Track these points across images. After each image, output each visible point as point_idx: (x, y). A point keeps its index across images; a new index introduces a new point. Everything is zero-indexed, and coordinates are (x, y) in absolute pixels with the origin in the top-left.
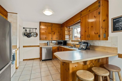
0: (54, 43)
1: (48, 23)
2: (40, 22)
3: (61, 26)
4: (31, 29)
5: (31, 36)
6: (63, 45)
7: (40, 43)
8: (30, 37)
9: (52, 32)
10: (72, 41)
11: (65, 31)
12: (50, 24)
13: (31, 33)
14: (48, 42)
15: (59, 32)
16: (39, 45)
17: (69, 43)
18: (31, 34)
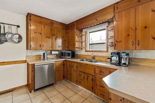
0: (54, 54)
1: (45, 18)
2: (28, 14)
3: (66, 28)
4: (5, 25)
5: (7, 41)
6: (70, 57)
7: (26, 56)
8: (3, 43)
9: (52, 35)
10: (86, 51)
11: (76, 36)
12: (49, 22)
13: (5, 34)
14: (44, 54)
15: (63, 37)
16: (25, 59)
17: (79, 54)
18: (6, 36)
